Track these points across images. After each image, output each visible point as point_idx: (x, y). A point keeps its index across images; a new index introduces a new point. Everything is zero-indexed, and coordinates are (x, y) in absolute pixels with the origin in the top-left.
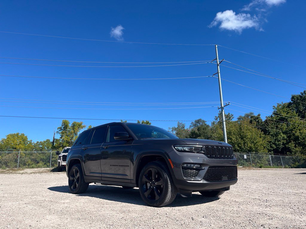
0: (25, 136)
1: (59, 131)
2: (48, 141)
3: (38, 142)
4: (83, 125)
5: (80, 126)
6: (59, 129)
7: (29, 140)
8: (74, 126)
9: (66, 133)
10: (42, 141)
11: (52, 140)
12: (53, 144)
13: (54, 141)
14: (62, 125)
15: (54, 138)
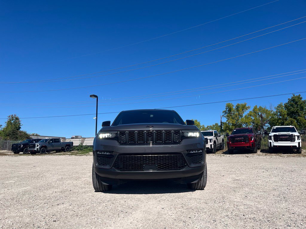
0: (198, 122)
1: (224, 115)
2: (216, 124)
3: (208, 126)
4: (247, 106)
5: (244, 107)
6: (224, 113)
7: (201, 125)
8: (238, 107)
9: (231, 116)
10: (212, 125)
11: (219, 124)
12: (221, 127)
13: (221, 124)
14: (226, 109)
15: (221, 121)
